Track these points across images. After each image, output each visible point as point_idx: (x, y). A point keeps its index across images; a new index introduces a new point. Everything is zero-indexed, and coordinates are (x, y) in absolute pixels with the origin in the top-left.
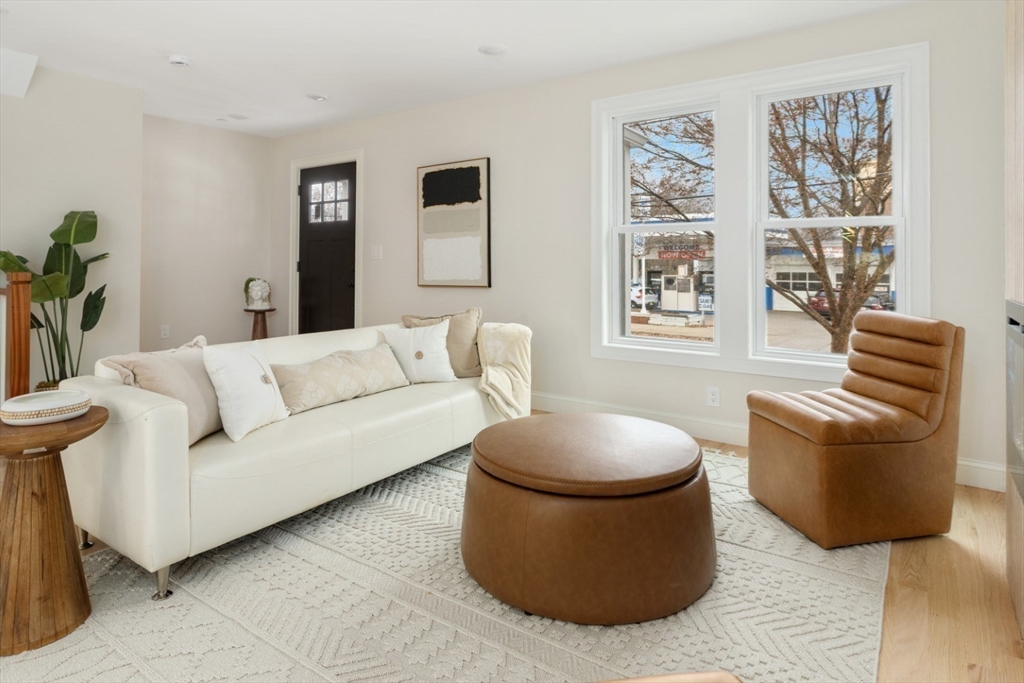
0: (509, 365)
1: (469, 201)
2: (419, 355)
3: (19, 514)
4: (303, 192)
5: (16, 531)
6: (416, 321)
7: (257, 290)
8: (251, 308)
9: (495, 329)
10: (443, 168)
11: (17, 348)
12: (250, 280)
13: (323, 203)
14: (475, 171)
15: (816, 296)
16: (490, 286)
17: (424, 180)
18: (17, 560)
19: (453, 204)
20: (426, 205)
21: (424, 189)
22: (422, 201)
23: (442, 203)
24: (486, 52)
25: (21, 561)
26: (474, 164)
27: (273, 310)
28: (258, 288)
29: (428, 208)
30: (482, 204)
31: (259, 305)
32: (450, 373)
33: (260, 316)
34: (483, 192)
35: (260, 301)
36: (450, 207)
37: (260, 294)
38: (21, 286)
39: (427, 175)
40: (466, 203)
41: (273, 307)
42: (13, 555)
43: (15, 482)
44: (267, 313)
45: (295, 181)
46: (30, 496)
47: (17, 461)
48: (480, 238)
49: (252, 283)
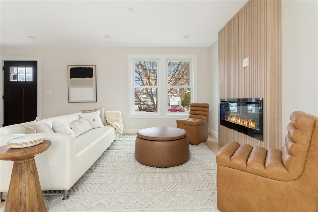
0: (117, 121)
1: (89, 77)
2: (94, 120)
3: (27, 180)
4: (6, 69)
5: (26, 187)
6: (87, 111)
9: (111, 112)
10: (78, 67)
13: (18, 74)
14: (92, 69)
15: (140, 106)
16: (96, 102)
17: (70, 70)
18: (28, 198)
19: (83, 78)
20: (71, 78)
21: (70, 73)
22: (70, 76)
23: (78, 77)
24: (107, 37)
25: (30, 197)
26: (91, 67)
29: (72, 79)
30: (93, 79)
32: (102, 124)
34: (94, 75)
36: (82, 79)
39: (72, 68)
40: (88, 78)
42: (27, 196)
43: (23, 169)
45: (1, 65)
46: (30, 173)
47: (23, 161)
48: (93, 88)
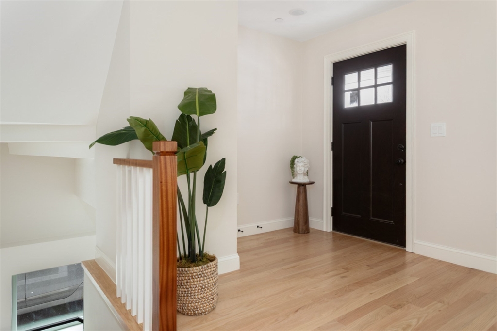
4: (337, 82)
7: (300, 166)
8: (294, 180)
11: (165, 231)
12: (295, 158)
13: (359, 89)
27: (312, 183)
28: (301, 164)
31: (301, 179)
33: (302, 188)
35: (303, 175)
37: (303, 169)
38: (168, 157)
41: (312, 180)
44: (307, 185)
45: (328, 73)
49: (296, 160)
